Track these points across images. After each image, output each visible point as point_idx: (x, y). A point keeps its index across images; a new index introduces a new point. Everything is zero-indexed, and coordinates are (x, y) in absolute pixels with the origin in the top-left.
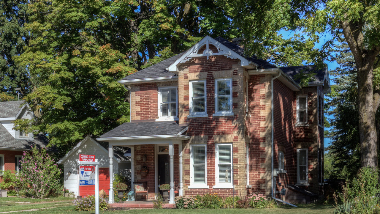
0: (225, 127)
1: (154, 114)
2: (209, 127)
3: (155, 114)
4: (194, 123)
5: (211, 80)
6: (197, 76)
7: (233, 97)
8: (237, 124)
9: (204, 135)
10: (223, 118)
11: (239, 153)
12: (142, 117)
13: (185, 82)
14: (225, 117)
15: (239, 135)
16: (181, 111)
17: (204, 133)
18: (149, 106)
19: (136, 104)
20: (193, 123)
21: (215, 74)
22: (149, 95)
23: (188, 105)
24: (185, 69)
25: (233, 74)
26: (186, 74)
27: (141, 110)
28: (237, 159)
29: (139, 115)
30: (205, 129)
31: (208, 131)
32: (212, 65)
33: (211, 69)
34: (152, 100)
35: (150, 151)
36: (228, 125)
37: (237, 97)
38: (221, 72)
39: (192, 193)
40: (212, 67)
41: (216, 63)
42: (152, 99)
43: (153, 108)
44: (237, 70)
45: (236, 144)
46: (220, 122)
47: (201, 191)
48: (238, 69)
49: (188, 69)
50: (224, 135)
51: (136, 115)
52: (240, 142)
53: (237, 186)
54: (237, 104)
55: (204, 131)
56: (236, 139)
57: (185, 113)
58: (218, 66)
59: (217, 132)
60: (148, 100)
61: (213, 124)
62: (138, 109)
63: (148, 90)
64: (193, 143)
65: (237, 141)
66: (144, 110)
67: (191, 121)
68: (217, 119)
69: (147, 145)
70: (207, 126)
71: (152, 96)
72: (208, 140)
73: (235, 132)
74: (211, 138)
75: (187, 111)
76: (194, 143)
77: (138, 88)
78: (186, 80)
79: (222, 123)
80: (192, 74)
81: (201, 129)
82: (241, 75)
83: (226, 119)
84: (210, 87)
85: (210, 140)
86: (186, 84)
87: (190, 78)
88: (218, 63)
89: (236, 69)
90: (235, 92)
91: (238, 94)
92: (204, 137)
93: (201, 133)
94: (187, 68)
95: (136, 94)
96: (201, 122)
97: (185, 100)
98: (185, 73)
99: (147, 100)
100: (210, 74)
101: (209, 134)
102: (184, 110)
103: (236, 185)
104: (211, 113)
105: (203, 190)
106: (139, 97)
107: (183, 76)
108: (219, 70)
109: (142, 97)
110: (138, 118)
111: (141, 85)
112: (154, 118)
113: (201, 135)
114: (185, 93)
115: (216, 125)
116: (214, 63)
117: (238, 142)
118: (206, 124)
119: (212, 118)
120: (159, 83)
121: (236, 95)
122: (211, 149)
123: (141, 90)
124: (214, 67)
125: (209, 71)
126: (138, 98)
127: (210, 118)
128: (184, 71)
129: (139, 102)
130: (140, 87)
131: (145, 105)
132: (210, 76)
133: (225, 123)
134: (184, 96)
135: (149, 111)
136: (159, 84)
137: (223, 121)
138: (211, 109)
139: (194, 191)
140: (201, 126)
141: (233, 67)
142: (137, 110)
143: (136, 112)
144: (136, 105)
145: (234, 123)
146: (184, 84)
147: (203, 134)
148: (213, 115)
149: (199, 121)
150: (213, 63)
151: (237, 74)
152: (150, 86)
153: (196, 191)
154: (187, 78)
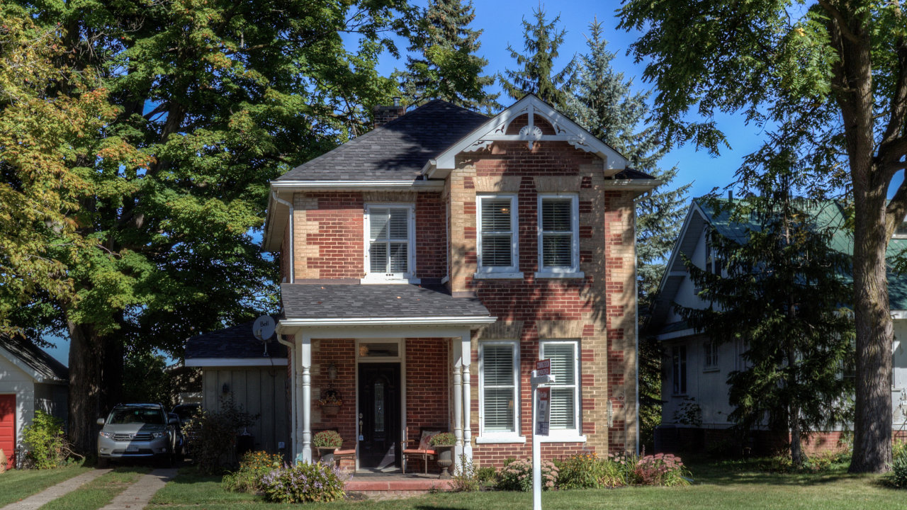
0: (564, 302)
1: (354, 267)
2: (526, 303)
3: (357, 267)
4: (489, 290)
5: (527, 196)
6: (495, 185)
7: (580, 236)
8: (590, 297)
9: (514, 319)
10: (558, 283)
11: (597, 362)
12: (325, 271)
13: (466, 195)
14: (564, 280)
15: (594, 322)
16: (458, 263)
17: (514, 315)
18: (342, 247)
19: (308, 239)
20: (486, 291)
21: (539, 181)
22: (344, 220)
23: (474, 248)
24: (467, 166)
25: (582, 186)
26: (470, 178)
27: (320, 255)
28: (593, 376)
29: (315, 267)
30: (515, 307)
31: (524, 311)
32: (531, 162)
33: (531, 170)
34: (349, 231)
35: (345, 353)
36: (571, 298)
37: (590, 236)
38: (553, 178)
39: (484, 453)
40: (533, 166)
41: (542, 158)
42: (351, 229)
43: (354, 251)
44: (590, 178)
45: (590, 343)
46: (551, 290)
47: (507, 449)
48: (592, 175)
49: (474, 166)
50: (560, 321)
51: (309, 267)
52: (599, 339)
53: (591, 436)
54: (591, 252)
55: (514, 311)
56: (588, 330)
57: (468, 267)
58: (546, 166)
59: (545, 315)
60: (341, 231)
61: (535, 294)
62: (314, 251)
63: (340, 208)
64: (487, 337)
65: (592, 334)
66: (329, 255)
67: (482, 287)
68: (544, 284)
69: (336, 341)
70: (520, 299)
71: (350, 224)
72: (524, 331)
73: (586, 315)
74: (531, 327)
75: (470, 262)
76: (491, 338)
77: (315, 202)
78: (469, 190)
79: (555, 294)
80: (484, 178)
81: (507, 307)
82: (598, 189)
83: (566, 284)
84: (527, 212)
85: (528, 331)
86: (469, 200)
87: (477, 189)
88: (547, 158)
89: (587, 175)
90: (586, 225)
91: (593, 231)
92: (513, 323)
93: (508, 315)
94: (471, 163)
95: (307, 215)
96: (507, 291)
97: (466, 237)
98: (467, 175)
99: (337, 231)
100: (528, 182)
101: (526, 319)
102: (464, 260)
103: (589, 434)
104: (530, 270)
105: (511, 446)
106: (317, 223)
107: (462, 182)
108: (550, 174)
109: (324, 223)
110: (315, 274)
111: (323, 196)
112: (354, 275)
113: (506, 319)
114: (466, 221)
115: (542, 298)
116: (538, 158)
117: (593, 339)
118: (518, 294)
119: (533, 282)
120: (369, 193)
121: (589, 232)
122: (531, 352)
123: (321, 207)
124: (537, 166)
125: (525, 174)
126: (314, 227)
127: (528, 282)
128: (465, 170)
129: (315, 235)
130: (319, 200)
131: (331, 243)
132: (527, 187)
133: (564, 294)
134: (465, 228)
135: (343, 259)
136: (368, 197)
137: (558, 290)
138: (530, 261)
139: (490, 449)
140: (507, 299)
141: (581, 170)
142: (310, 255)
143: (309, 259)
144: (310, 243)
145: (585, 296)
146: (464, 200)
147: (510, 317)
148: (537, 275)
149: (500, 286)
150: (534, 158)
151: (590, 187)
152: (345, 200)
153: (494, 449)
154: (473, 187)
